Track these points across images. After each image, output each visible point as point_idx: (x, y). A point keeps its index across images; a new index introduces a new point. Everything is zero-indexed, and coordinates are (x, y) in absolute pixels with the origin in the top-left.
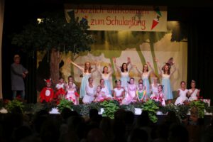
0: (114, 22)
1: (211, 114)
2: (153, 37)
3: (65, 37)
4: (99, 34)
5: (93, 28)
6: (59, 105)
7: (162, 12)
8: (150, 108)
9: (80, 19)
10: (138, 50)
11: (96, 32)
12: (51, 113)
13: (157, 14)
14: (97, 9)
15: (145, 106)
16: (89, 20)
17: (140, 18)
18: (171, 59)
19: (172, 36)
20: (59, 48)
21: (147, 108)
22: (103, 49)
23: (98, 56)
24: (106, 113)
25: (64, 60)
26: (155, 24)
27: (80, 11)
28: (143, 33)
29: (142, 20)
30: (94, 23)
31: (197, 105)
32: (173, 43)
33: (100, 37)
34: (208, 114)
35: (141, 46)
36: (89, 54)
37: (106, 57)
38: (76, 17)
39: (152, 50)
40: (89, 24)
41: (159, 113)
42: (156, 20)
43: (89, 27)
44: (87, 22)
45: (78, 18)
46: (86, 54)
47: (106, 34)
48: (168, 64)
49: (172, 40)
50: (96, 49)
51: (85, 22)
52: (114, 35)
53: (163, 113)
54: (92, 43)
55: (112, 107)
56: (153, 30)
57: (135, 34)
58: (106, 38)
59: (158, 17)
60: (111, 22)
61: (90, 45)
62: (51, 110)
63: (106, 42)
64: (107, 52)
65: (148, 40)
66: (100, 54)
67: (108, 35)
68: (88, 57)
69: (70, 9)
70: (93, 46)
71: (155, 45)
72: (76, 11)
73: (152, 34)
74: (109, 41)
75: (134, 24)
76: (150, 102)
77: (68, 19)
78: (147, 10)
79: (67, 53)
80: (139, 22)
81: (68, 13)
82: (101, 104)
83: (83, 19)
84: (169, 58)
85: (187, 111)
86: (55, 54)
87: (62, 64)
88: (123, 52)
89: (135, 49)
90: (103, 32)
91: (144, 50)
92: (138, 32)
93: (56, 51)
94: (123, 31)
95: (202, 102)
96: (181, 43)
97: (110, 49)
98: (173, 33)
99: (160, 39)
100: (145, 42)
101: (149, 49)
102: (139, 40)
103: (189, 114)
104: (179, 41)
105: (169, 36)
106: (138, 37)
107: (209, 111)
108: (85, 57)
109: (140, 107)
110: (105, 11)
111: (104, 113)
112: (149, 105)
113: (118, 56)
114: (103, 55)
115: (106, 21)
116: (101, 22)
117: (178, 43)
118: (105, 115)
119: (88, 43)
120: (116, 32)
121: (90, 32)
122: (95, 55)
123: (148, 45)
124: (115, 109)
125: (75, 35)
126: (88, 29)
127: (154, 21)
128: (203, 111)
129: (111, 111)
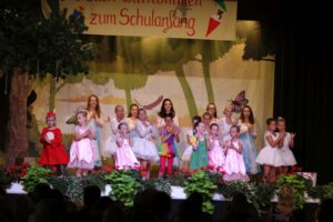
0: (134, 20)
1: (318, 201)
2: (209, 50)
3: (40, 47)
4: (105, 42)
5: (94, 29)
6: (25, 177)
7: (226, 3)
8: (201, 187)
9: (70, 13)
10: (180, 74)
11: (99, 38)
12: (8, 191)
13: (219, 7)
15: (191, 182)
16: (86, 14)
17: (184, 14)
19: (245, 49)
20: (28, 67)
21: (194, 187)
22: (113, 70)
23: (103, 84)
24: (116, 195)
25: (37, 92)
26: (213, 25)
28: (190, 42)
29: (188, 17)
30: (97, 20)
31: (292, 184)
32: (246, 62)
33: (107, 49)
34: (311, 201)
35: (185, 67)
36: (85, 80)
37: (118, 86)
38: (61, 9)
39: (207, 75)
40: (87, 23)
41: (217, 197)
42: (216, 18)
43: (87, 28)
44: (82, 18)
45: (65, 10)
46: (80, 81)
47: (118, 42)
48: (235, 103)
49: (246, 57)
50: (99, 70)
51: (78, 19)
52: (134, 45)
53: (226, 196)
54: (92, 59)
55: (127, 183)
56: (210, 37)
57: (175, 43)
58: (119, 50)
59: (220, 13)
60: (129, 20)
61: (87, 63)
62: (9, 186)
63: (119, 58)
64: (121, 76)
65: (199, 57)
66: (107, 80)
67: (123, 44)
68: (83, 87)
70: (93, 64)
73: (208, 44)
74: (124, 55)
75: (173, 24)
76: (201, 175)
77: (47, 11)
79: (42, 77)
80: (184, 20)
82: (107, 177)
83: (75, 11)
84: (239, 92)
85: (270, 194)
86: (20, 77)
87: (32, 97)
88: (151, 79)
89: (173, 72)
90: (112, 39)
91: (190, 75)
92: (180, 40)
93: (23, 72)
94: (152, 37)
95: (301, 178)
96: (263, 62)
97: (126, 72)
98: (246, 43)
99: (222, 54)
100: (194, 59)
101: (201, 73)
102: (182, 55)
103: (276, 199)
104: (259, 59)
105: (240, 49)
106: (180, 49)
107: (313, 195)
108: (78, 86)
109: (182, 185)
111: (110, 194)
112: (199, 180)
113: (141, 85)
114: (111, 81)
115: (119, 18)
116: (110, 18)
117: (256, 63)
118: (115, 198)
119: (85, 59)
120: (139, 39)
121: (88, 38)
122: (96, 82)
123: (198, 66)
124: (133, 187)
125: (59, 44)
126: (85, 32)
127: (212, 20)
128: (303, 195)
129: (125, 191)
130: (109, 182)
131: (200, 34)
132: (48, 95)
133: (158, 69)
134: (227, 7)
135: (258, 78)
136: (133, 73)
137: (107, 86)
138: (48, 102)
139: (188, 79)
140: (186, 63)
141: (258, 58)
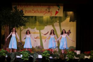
1: (78, 58)
2: (60, 20)
3: (11, 19)
7: (60, 7)
8: (46, 55)
10: (53, 26)
14: (28, 5)
15: (43, 53)
16: (24, 11)
17: (49, 10)
18: (70, 30)
19: (70, 19)
22: (35, 25)
23: (33, 29)
26: (57, 13)
27: (19, 6)
30: (27, 12)
32: (70, 22)
33: (34, 20)
34: (76, 58)
35: (54, 24)
37: (37, 29)
41: (51, 57)
42: (58, 11)
43: (24, 14)
44: (23, 12)
45: (18, 10)
50: (32, 25)
53: (53, 57)
57: (52, 18)
58: (37, 20)
59: (59, 9)
60: (35, 12)
63: (37, 22)
65: (58, 21)
66: (34, 28)
67: (38, 18)
69: (15, 5)
71: (61, 23)
72: (17, 6)
74: (39, 21)
75: (46, 13)
77: (14, 10)
78: (53, 6)
81: (14, 7)
83: (21, 10)
88: (46, 27)
89: (51, 25)
93: (8, 26)
95: (73, 52)
97: (39, 26)
99: (64, 20)
100: (56, 22)
101: (59, 25)
102: (53, 21)
103: (66, 58)
105: (68, 19)
109: (41, 54)
110: (32, 6)
112: (45, 53)
113: (43, 29)
114: (35, 28)
115: (32, 11)
117: (73, 22)
118: (23, 58)
121: (26, 17)
122: (32, 28)
124: (28, 55)
125: (15, 18)
126: (24, 15)
127: (56, 11)
128: (74, 57)
129: (25, 56)
130: (21, 54)
131: (54, 15)
132: (19, 32)
133: (48, 25)
134: (61, 8)
135: (73, 26)
136: (41, 26)
137: (34, 29)
138: (19, 34)
139: (55, 27)
140: (55, 23)
141: (73, 21)
